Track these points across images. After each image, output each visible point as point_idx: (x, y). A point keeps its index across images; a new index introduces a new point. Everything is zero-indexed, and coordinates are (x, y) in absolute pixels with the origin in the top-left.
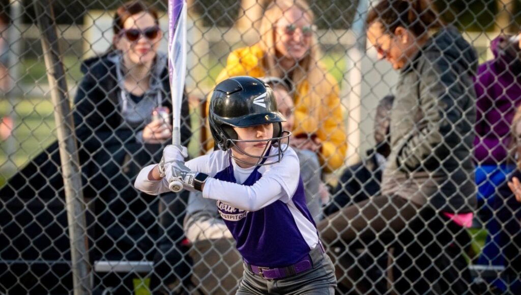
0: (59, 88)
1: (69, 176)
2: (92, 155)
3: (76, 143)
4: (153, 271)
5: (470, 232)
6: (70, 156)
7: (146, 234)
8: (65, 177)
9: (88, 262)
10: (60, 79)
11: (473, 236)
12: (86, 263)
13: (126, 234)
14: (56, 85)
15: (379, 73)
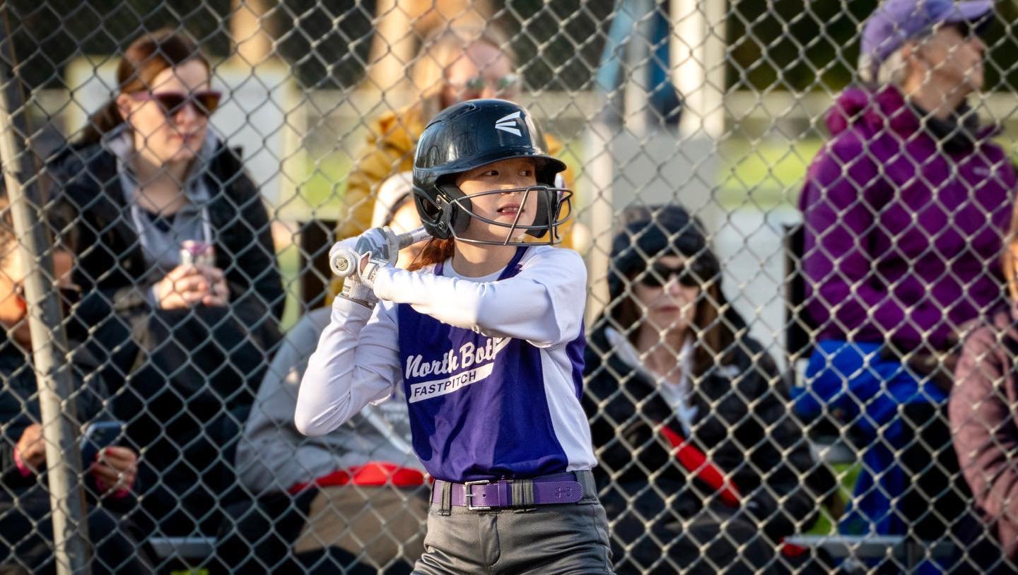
0: (29, 201)
1: (50, 371)
2: (92, 330)
3: (60, 305)
4: (214, 554)
5: (833, 470)
6: (50, 333)
7: (200, 482)
8: (41, 373)
9: (86, 537)
10: (28, 182)
11: (839, 477)
12: (83, 540)
13: (160, 482)
14: (21, 194)
15: (653, 161)
